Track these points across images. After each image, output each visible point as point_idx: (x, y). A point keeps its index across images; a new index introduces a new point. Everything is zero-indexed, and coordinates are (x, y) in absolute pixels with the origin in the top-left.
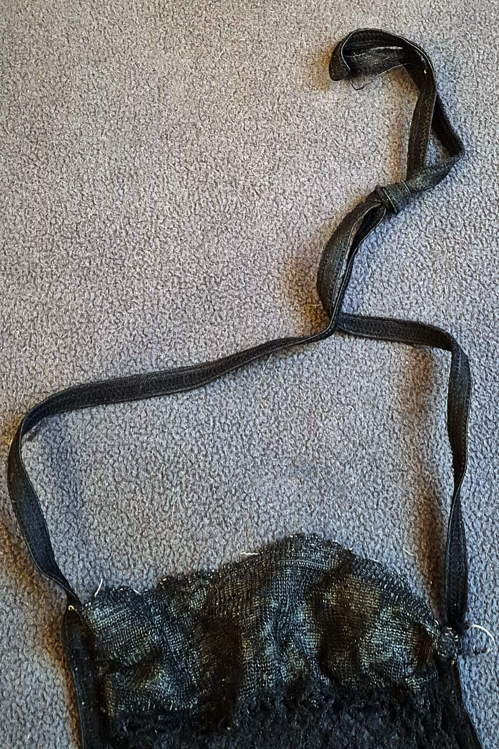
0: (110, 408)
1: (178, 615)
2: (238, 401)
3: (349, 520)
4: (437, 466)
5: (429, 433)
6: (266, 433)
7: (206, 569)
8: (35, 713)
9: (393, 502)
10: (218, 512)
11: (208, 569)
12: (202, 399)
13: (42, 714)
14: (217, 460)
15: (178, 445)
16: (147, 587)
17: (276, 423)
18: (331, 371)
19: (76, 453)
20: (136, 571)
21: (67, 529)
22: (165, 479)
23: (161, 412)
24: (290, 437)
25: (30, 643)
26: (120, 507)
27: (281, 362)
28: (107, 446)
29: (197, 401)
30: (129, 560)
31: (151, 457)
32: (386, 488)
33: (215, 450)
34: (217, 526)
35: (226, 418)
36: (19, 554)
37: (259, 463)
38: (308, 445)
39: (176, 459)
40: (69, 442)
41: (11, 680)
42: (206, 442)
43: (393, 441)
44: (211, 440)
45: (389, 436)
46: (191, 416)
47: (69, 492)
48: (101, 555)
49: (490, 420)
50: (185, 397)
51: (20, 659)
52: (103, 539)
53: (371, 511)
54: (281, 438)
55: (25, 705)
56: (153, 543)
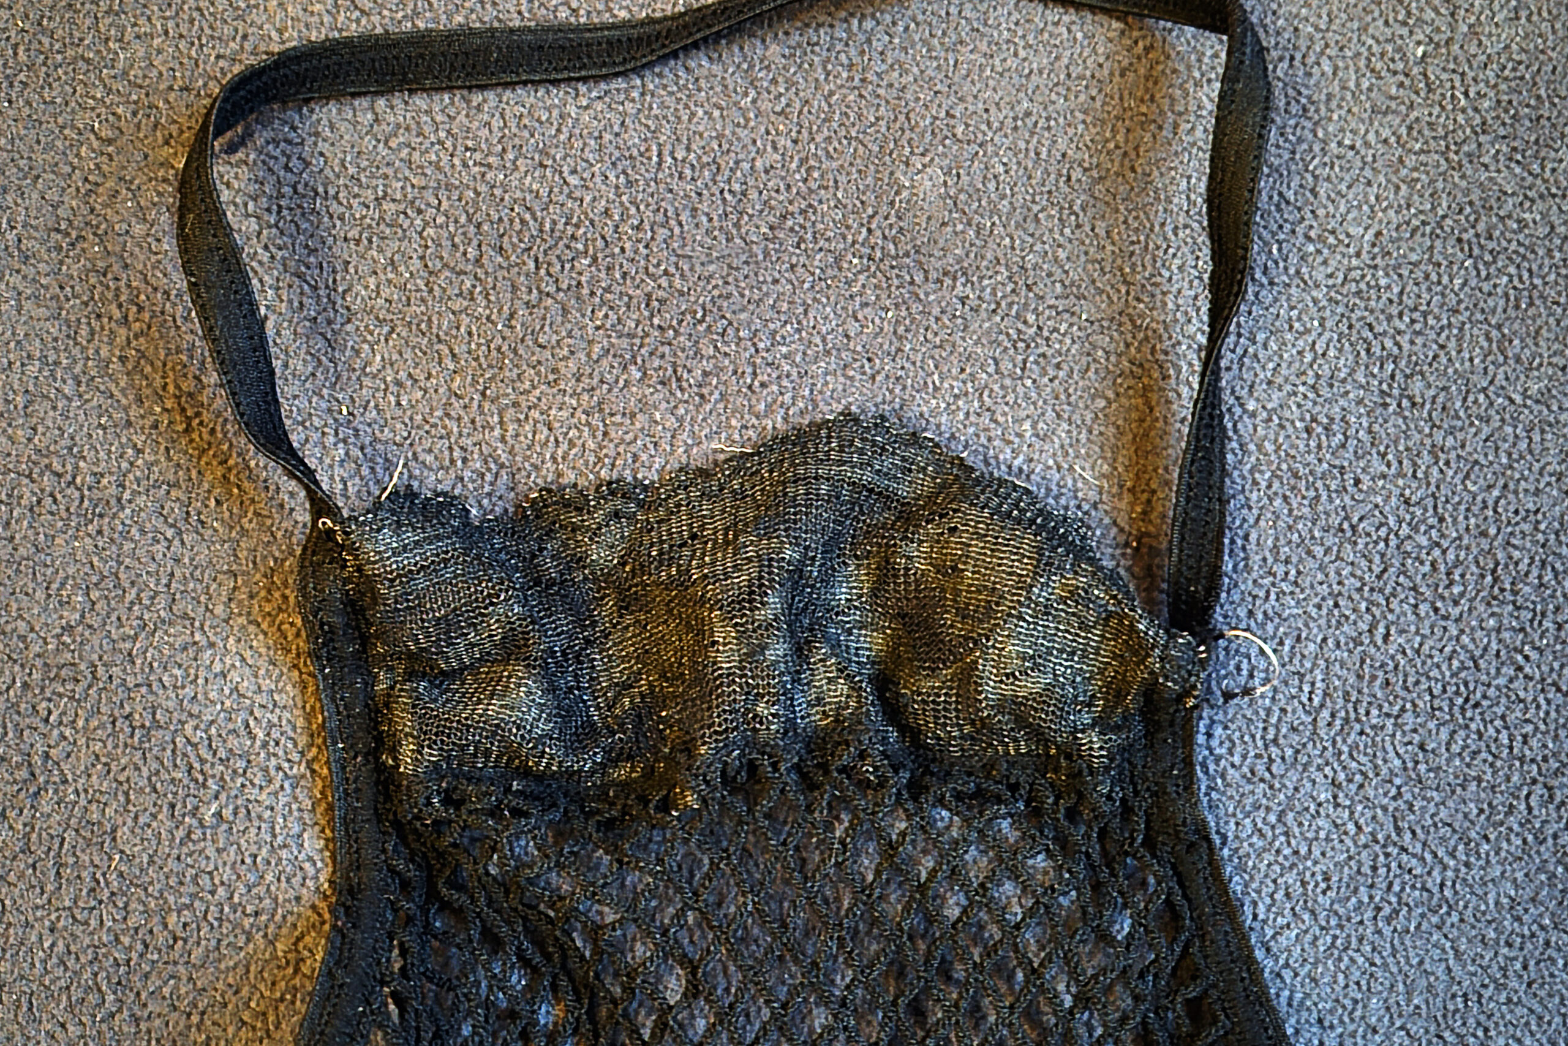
0: (420, 101)
1: (562, 575)
2: (716, 113)
3: (957, 397)
4: (1164, 294)
5: (1148, 219)
6: (777, 191)
7: (630, 479)
8: (228, 760)
9: (1058, 366)
10: (663, 356)
11: (635, 478)
12: (633, 101)
13: (244, 764)
14: (665, 241)
15: (575, 199)
16: (492, 510)
17: (803, 170)
18: (935, 64)
19: (336, 197)
20: (467, 474)
21: (310, 369)
22: (543, 272)
23: (539, 120)
24: (832, 204)
25: (219, 610)
26: (435, 331)
27: (822, 32)
28: (409, 189)
29: (622, 103)
30: (450, 448)
31: (511, 221)
32: (1046, 333)
33: (660, 218)
34: (659, 387)
35: (688, 149)
36: (198, 414)
37: (761, 257)
38: (873, 226)
39: (570, 230)
40: (321, 171)
41: (175, 687)
42: (640, 196)
43: (1067, 231)
44: (652, 195)
45: (1060, 219)
46: (607, 137)
47: (315, 288)
48: (387, 434)
49: (1288, 203)
50: (594, 94)
51: (195, 643)
52: (392, 399)
53: (1008, 382)
54: (810, 206)
55: (206, 742)
56: (510, 413)
